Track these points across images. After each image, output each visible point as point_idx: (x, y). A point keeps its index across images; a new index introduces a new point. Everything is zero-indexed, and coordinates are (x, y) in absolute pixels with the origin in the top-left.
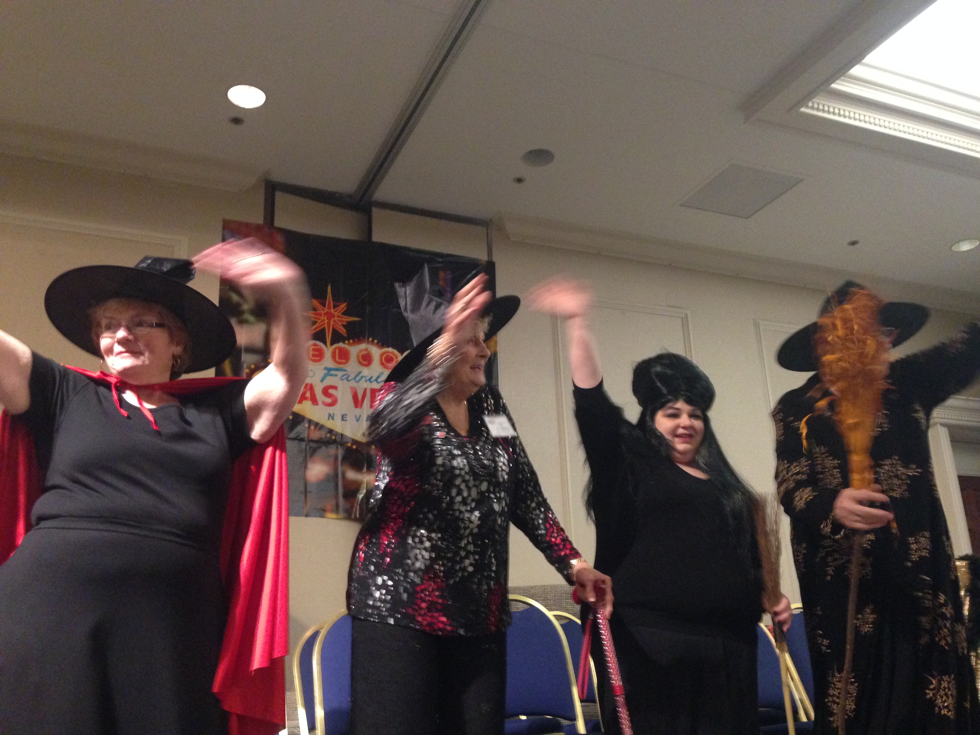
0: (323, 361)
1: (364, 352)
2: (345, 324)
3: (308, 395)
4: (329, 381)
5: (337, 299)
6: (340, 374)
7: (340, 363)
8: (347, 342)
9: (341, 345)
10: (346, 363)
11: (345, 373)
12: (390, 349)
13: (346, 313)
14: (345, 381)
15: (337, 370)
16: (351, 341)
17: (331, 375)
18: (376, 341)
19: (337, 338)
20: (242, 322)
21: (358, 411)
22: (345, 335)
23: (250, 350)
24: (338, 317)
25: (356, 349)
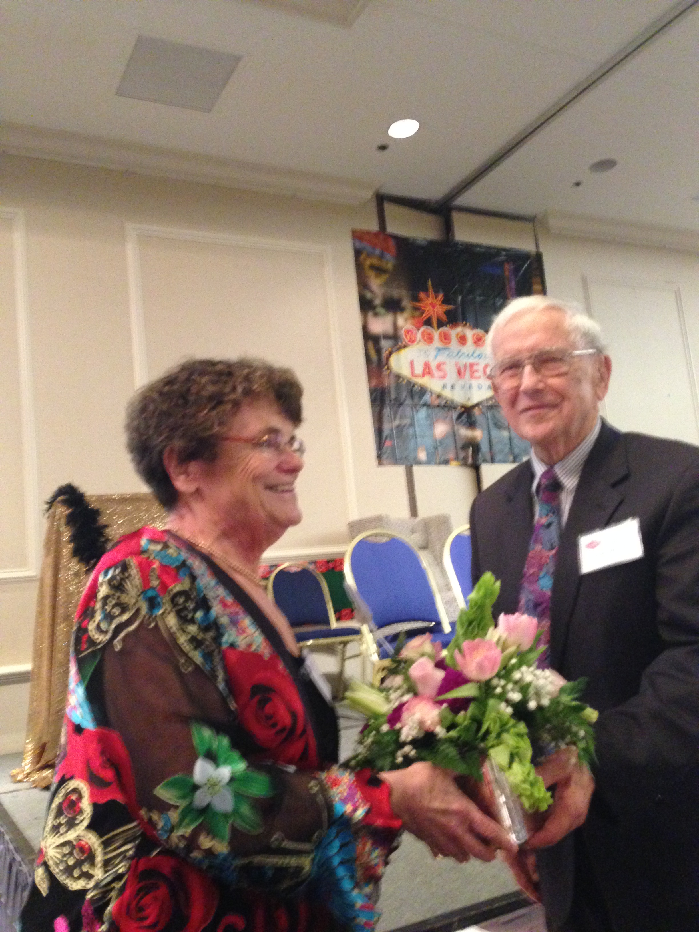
0: (434, 343)
1: (461, 334)
2: (445, 311)
3: (427, 370)
4: (441, 358)
5: (436, 292)
6: (447, 352)
7: (446, 343)
8: (448, 325)
9: (444, 329)
10: (449, 343)
11: (449, 351)
12: (479, 331)
13: (444, 302)
14: (451, 358)
15: (444, 349)
16: (451, 325)
17: (442, 354)
18: (468, 324)
19: (440, 324)
20: (376, 314)
21: (461, 382)
22: (446, 321)
23: (386, 337)
24: (439, 305)
25: (454, 332)
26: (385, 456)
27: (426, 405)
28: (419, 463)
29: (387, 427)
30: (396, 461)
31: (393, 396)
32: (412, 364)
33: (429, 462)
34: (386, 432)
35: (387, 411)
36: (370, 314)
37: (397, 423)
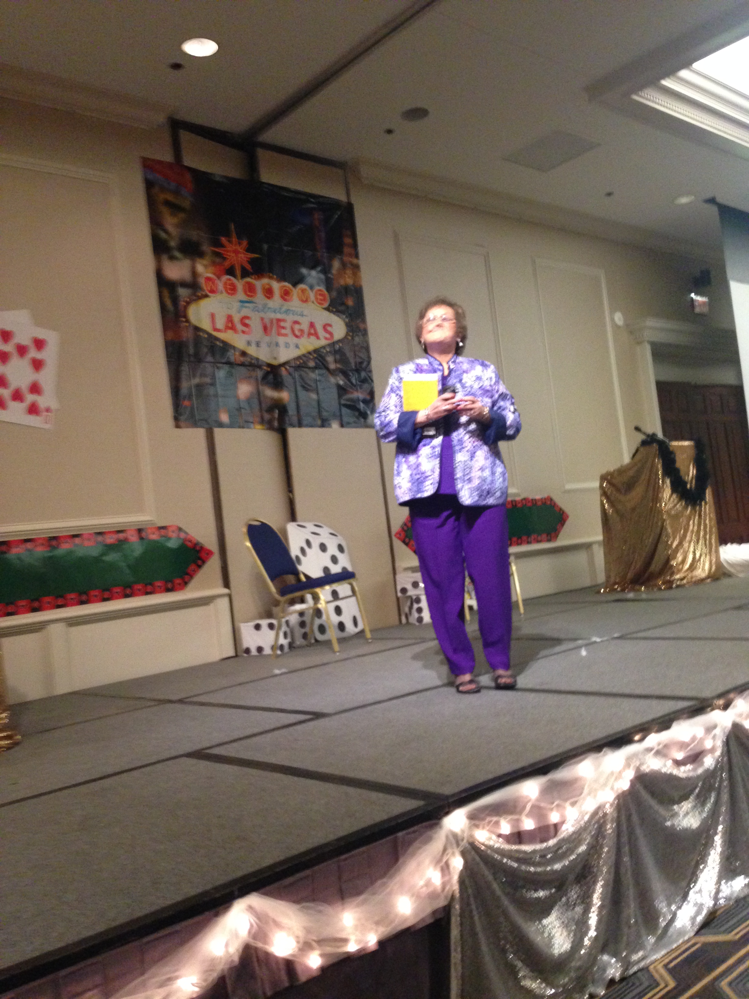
0: (237, 295)
1: (267, 287)
2: (249, 260)
3: (230, 325)
4: (245, 312)
5: (239, 237)
6: (251, 305)
7: (251, 296)
8: (253, 276)
9: (248, 280)
10: (254, 296)
11: (254, 304)
12: (286, 284)
13: (249, 250)
14: (256, 312)
15: (248, 302)
16: (256, 276)
17: (246, 307)
18: (275, 276)
19: (245, 274)
20: (172, 258)
21: (267, 339)
22: (251, 271)
23: (184, 284)
24: (244, 254)
25: (260, 284)
26: (182, 418)
27: (229, 363)
28: (221, 425)
29: (185, 385)
30: (195, 424)
31: (191, 351)
32: (213, 316)
33: (231, 425)
34: (184, 390)
35: (185, 369)
36: (165, 257)
37: (196, 381)
